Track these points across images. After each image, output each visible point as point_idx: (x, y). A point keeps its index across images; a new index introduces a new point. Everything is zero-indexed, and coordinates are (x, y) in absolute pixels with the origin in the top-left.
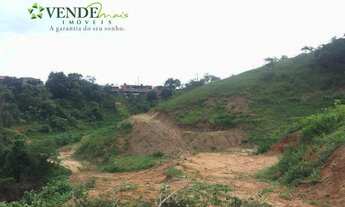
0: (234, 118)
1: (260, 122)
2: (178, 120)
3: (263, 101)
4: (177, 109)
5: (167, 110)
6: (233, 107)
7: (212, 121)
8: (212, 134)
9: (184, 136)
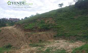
0: (49, 26)
1: (60, 27)
2: (24, 28)
3: (60, 19)
4: (24, 23)
5: (20, 23)
6: (48, 22)
7: (39, 27)
8: (40, 33)
9: (26, 35)
